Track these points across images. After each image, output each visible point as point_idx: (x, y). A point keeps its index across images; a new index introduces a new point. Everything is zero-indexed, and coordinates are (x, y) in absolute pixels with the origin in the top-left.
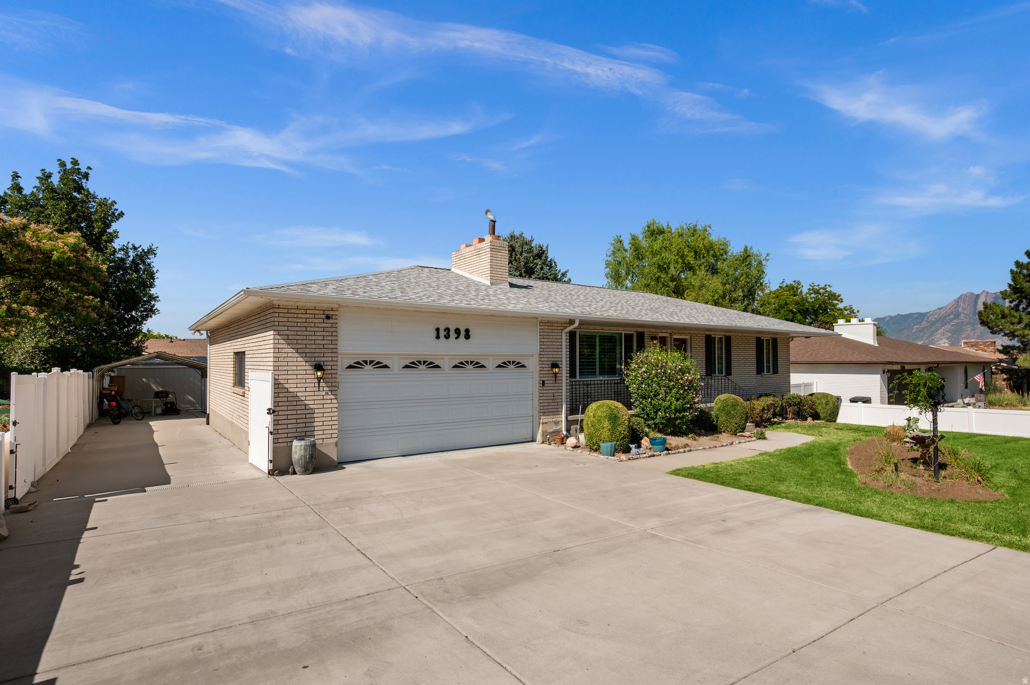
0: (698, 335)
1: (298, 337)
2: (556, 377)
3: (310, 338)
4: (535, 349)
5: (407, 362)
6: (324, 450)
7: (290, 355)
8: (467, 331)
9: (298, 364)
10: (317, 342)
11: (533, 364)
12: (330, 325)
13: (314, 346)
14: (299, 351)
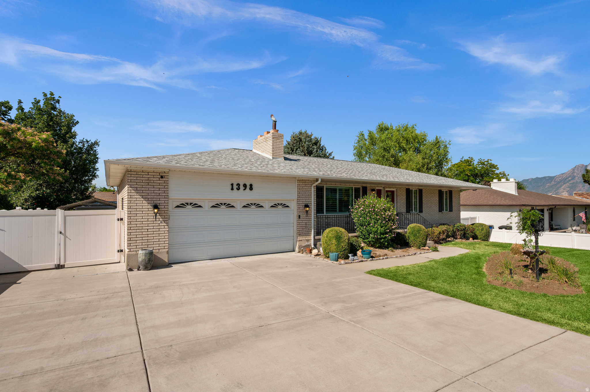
0: (401, 188)
1: (143, 189)
2: (307, 213)
3: (151, 189)
4: (295, 196)
5: (214, 204)
6: (159, 256)
7: (138, 199)
8: (251, 185)
9: (143, 205)
10: (155, 192)
11: (293, 205)
12: (163, 182)
13: (153, 194)
14: (144, 197)
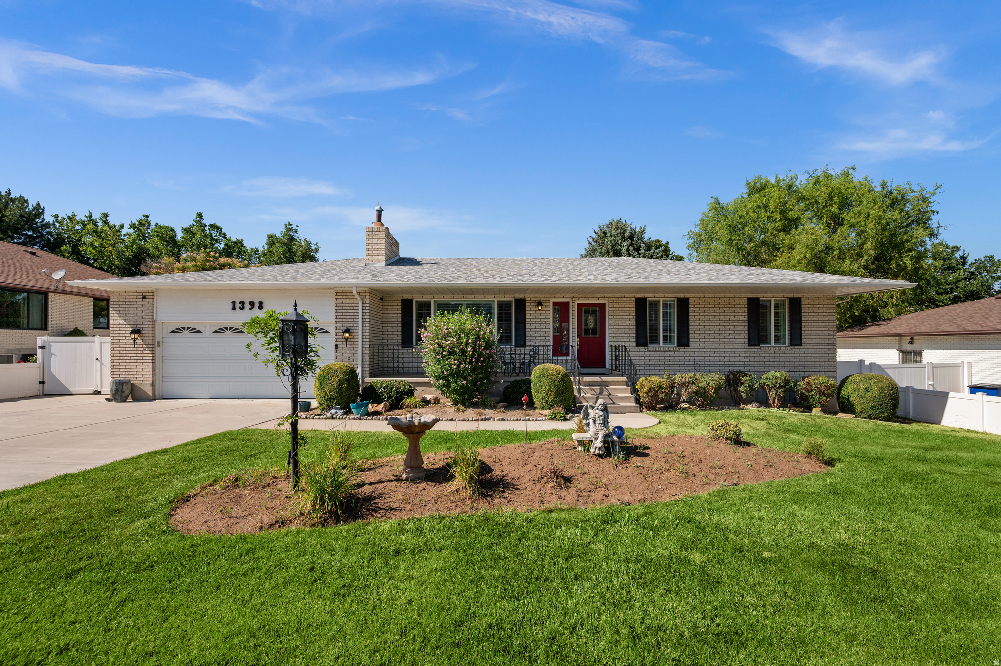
0: (621, 299)
1: (126, 312)
2: (346, 342)
3: (134, 312)
5: (216, 329)
6: (143, 388)
7: (121, 323)
8: (261, 303)
9: (126, 329)
10: (138, 314)
11: (332, 330)
12: (147, 303)
13: (136, 317)
14: (127, 321)
